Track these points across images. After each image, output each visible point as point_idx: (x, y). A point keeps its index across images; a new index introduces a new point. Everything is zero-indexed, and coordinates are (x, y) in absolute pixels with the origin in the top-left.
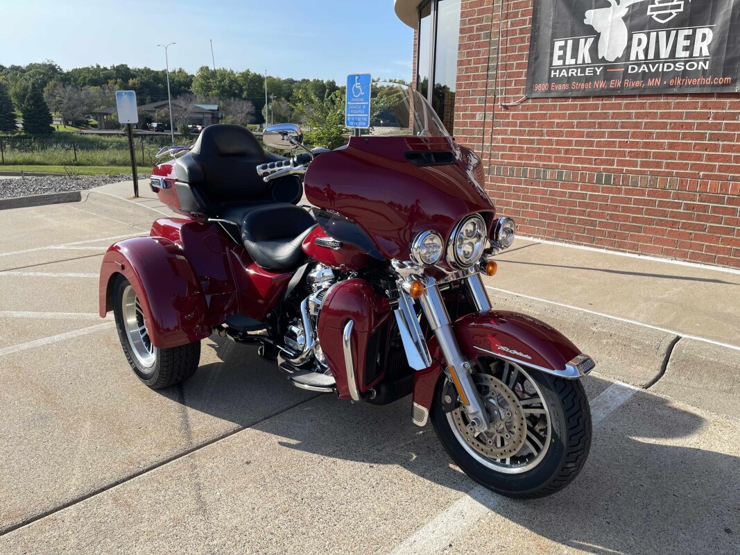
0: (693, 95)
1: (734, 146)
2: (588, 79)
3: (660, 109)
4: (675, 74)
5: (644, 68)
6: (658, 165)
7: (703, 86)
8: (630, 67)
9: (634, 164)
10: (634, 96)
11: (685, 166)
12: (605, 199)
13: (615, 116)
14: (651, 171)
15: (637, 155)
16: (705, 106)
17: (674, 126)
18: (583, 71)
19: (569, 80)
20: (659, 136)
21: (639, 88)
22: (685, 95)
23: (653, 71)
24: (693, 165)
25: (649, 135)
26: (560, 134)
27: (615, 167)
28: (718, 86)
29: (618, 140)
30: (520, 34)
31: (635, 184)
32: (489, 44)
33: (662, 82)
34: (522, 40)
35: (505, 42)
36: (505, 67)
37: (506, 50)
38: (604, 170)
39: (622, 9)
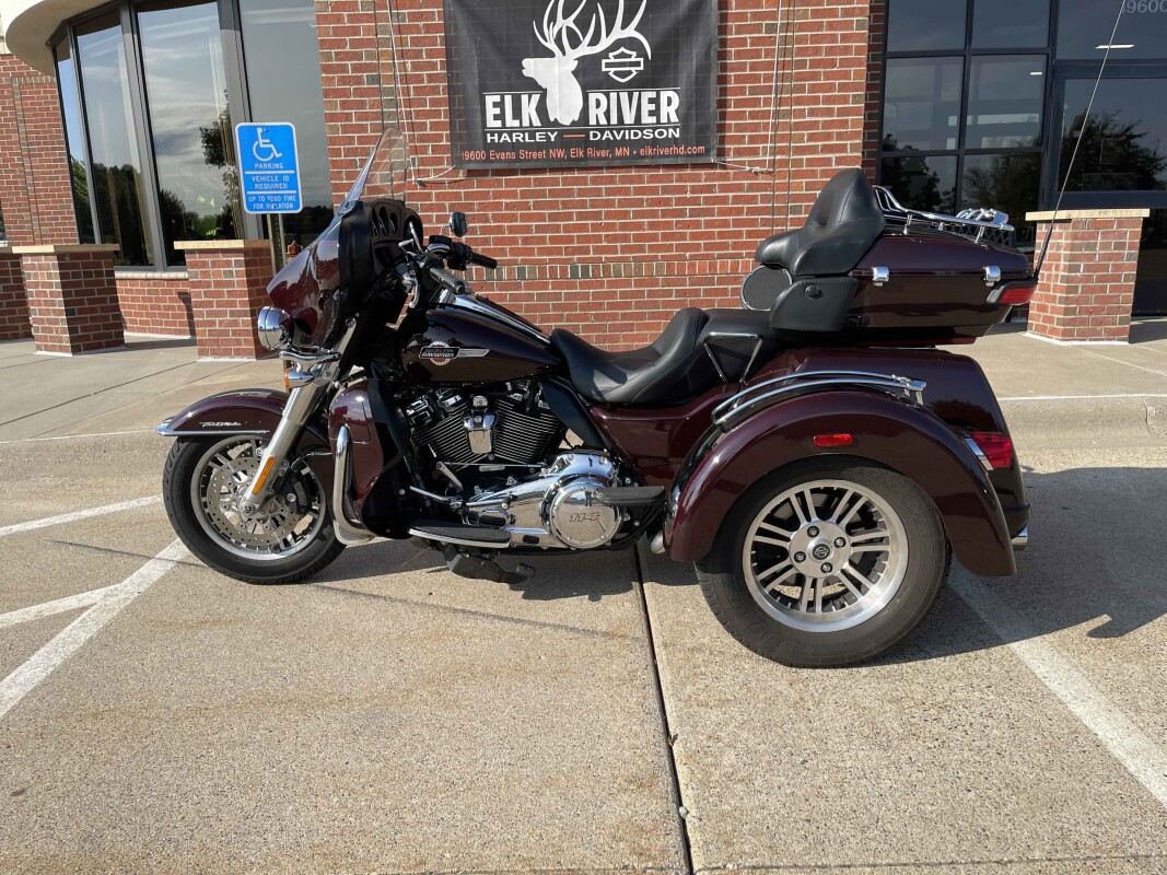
0: (667, 167)
1: (715, 220)
2: (538, 147)
3: (632, 183)
4: (642, 143)
5: (607, 135)
6: (641, 249)
7: (677, 156)
8: (591, 133)
9: (614, 250)
10: (601, 168)
11: (669, 248)
12: (586, 296)
13: (581, 193)
14: (634, 257)
15: (615, 238)
16: (680, 178)
17: (652, 202)
18: (532, 136)
19: (516, 147)
20: (638, 215)
21: (606, 158)
22: (657, 167)
23: (619, 138)
24: (677, 246)
25: (625, 215)
26: (513, 218)
27: (591, 255)
28: (692, 155)
29: (590, 222)
30: (429, 82)
31: (618, 274)
32: (380, 92)
33: (631, 152)
34: (435, 90)
35: (407, 92)
36: (412, 127)
37: (409, 103)
38: (579, 260)
39: (568, 61)
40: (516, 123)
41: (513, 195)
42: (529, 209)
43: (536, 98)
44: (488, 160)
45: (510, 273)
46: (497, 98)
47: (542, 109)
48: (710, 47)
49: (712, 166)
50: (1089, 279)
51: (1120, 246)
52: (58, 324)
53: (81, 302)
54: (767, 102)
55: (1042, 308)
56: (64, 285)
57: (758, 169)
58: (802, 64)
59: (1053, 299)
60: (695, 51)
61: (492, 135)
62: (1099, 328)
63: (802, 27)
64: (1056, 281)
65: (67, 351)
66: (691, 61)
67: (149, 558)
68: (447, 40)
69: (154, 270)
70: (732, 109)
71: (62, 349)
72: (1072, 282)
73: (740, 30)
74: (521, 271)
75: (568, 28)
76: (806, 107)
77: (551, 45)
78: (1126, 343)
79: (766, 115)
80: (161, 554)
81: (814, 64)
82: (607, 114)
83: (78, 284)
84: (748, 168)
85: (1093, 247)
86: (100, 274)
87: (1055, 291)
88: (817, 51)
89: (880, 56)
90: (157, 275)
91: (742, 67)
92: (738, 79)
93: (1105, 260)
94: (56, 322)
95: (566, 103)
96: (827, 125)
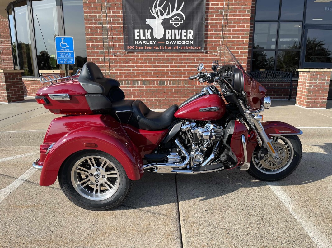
0: (189, 52)
2: (150, 45)
3: (179, 57)
4: (182, 45)
5: (171, 42)
6: (181, 77)
7: (192, 49)
8: (166, 42)
9: (172, 77)
10: (169, 52)
12: (163, 90)
13: (163, 59)
14: (178, 79)
15: (173, 73)
16: (193, 56)
17: (184, 63)
18: (148, 42)
19: (144, 45)
20: (180, 67)
21: (171, 49)
22: (186, 52)
23: (175, 43)
25: (176, 66)
26: (142, 66)
27: (166, 78)
28: (197, 49)
29: (165, 68)
30: (117, 25)
31: (174, 84)
32: (102, 27)
33: (178, 48)
34: (119, 27)
35: (110, 28)
36: (112, 38)
37: (112, 31)
38: (162, 80)
39: (160, 20)
40: (144, 38)
41: (142, 59)
42: (147, 64)
43: (150, 31)
44: (135, 49)
45: (141, 83)
46: (138, 31)
47: (152, 34)
48: (203, 17)
49: (203, 53)
50: (315, 89)
51: (324, 80)
52: (4, 94)
53: (11, 87)
54: (220, 34)
55: (300, 97)
56: (6, 82)
57: (216, 54)
58: (231, 23)
59: (304, 95)
60: (198, 18)
61: (136, 41)
62: (317, 104)
63: (231, 12)
64: (305, 90)
65: (7, 102)
66: (197, 21)
67: (16, 179)
68: (123, 12)
69: (35, 78)
70: (209, 36)
71: (5, 101)
72: (310, 90)
73: (212, 12)
74: (144, 83)
75: (160, 10)
76: (232, 36)
77: (155, 15)
78: (325, 109)
79: (219, 38)
80: (20, 178)
81: (234, 23)
82: (171, 36)
83: (11, 82)
84: (213, 54)
85: (316, 80)
86: (17, 79)
87: (304, 93)
88: (235, 19)
89: (254, 21)
90: (36, 79)
91: (213, 23)
92: (211, 27)
93: (320, 84)
94: (4, 93)
95: (159, 33)
96: (237, 41)
